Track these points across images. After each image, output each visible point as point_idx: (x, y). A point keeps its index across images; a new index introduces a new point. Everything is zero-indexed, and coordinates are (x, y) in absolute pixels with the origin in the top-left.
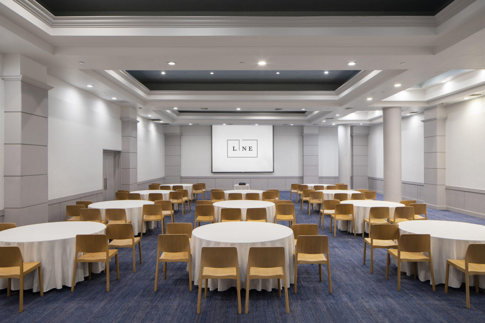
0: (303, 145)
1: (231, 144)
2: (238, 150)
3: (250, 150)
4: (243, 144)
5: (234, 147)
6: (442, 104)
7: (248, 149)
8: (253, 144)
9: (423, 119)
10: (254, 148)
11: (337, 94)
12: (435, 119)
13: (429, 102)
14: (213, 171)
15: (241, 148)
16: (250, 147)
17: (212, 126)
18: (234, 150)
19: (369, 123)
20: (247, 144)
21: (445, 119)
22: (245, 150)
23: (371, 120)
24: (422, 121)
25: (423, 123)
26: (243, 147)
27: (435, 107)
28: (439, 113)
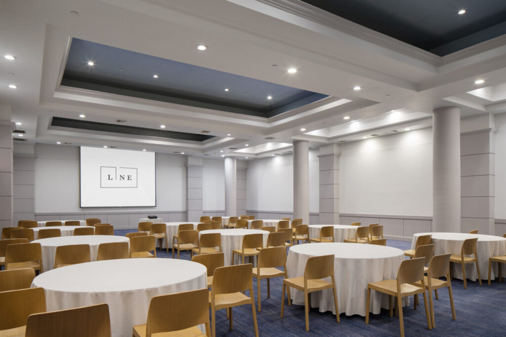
0: (187, 177)
1: (106, 172)
2: (114, 179)
3: (128, 179)
4: (121, 172)
5: (109, 176)
6: (342, 141)
7: (126, 178)
8: (132, 173)
9: (319, 155)
10: (133, 177)
11: (269, 122)
12: (332, 155)
13: (329, 139)
14: (82, 206)
15: (119, 177)
16: (128, 176)
17: (80, 147)
18: (109, 179)
19: (255, 157)
20: (126, 173)
21: (339, 155)
22: (124, 179)
23: (257, 154)
24: (318, 156)
25: (318, 158)
26: (121, 176)
27: (332, 144)
28: (335, 150)
